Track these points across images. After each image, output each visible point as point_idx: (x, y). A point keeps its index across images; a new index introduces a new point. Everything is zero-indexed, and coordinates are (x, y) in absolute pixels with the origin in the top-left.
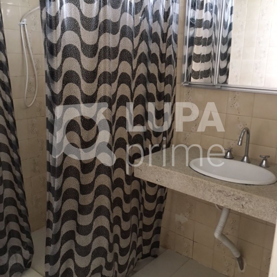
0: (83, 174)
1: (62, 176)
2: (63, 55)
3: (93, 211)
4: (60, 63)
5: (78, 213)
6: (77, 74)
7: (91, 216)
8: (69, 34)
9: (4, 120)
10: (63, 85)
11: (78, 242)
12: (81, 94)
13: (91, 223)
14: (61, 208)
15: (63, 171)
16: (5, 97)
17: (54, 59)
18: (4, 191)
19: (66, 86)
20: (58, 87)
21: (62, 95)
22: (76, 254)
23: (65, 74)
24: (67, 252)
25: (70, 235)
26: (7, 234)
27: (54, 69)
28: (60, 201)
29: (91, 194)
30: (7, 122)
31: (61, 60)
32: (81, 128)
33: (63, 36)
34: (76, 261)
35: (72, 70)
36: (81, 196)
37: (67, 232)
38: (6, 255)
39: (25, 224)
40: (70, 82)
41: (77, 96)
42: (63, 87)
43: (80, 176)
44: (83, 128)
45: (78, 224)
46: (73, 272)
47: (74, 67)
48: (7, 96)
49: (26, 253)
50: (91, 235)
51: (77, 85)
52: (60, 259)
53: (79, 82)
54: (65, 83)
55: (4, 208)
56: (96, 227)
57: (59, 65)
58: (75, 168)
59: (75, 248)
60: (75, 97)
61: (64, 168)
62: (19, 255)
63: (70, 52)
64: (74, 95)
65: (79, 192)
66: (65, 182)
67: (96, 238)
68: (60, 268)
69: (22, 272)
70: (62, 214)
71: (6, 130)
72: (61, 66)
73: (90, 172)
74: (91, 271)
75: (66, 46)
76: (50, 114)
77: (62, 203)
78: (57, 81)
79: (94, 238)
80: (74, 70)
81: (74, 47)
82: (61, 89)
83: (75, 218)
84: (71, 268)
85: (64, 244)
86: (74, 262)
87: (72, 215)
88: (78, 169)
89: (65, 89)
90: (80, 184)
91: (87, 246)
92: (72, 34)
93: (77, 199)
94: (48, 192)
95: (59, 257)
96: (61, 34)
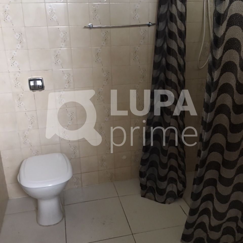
0: (230, 133)
1: (211, 131)
2: (227, 24)
3: (236, 168)
4: (224, 31)
5: (221, 166)
6: (239, 41)
7: (233, 171)
8: (236, 4)
9: (176, 79)
10: (223, 51)
11: (218, 190)
12: (240, 60)
13: (233, 177)
14: (207, 157)
15: (213, 127)
16: (180, 60)
17: (220, 28)
18: (170, 134)
19: (226, 52)
20: (219, 53)
21: (221, 61)
22: (216, 199)
23: (227, 41)
24: (207, 195)
25: (212, 182)
26: (168, 166)
27: (218, 37)
28: (207, 151)
29: (236, 152)
30: (179, 80)
31: (225, 29)
32: (235, 92)
33: (231, 6)
34: (214, 204)
35: (235, 37)
36: (226, 152)
37: (209, 179)
38: (166, 183)
39: (182, 164)
40: (231, 49)
41: (235, 62)
42: (223, 53)
43: (228, 135)
44: (236, 91)
45: (220, 175)
46: (211, 213)
47: (237, 35)
48: (181, 59)
49: (180, 186)
50: (231, 188)
51: (237, 51)
52: (201, 198)
53: (240, 49)
54: (225, 50)
55: (168, 147)
56: (237, 182)
57: (222, 33)
58: (224, 126)
59: (216, 194)
60: (234, 63)
61: (214, 124)
62: (174, 185)
63: (235, 21)
64: (233, 60)
65: (225, 148)
66: (213, 136)
67: (235, 191)
68: (200, 205)
69: (175, 199)
70: (207, 163)
71: (177, 86)
72: (224, 34)
73: (238, 132)
74: (226, 218)
75: (232, 15)
76: (208, 77)
77: (209, 154)
78: (219, 48)
79: (233, 191)
80: (236, 37)
81: (240, 16)
82: (221, 55)
83: (218, 169)
84: (210, 209)
85: (205, 187)
86: (213, 205)
87: (215, 166)
88: (226, 128)
89: (224, 55)
90: (227, 142)
91: (226, 196)
92: (240, 4)
93: (222, 153)
94: (200, 142)
95: (200, 196)
96: (229, 5)
